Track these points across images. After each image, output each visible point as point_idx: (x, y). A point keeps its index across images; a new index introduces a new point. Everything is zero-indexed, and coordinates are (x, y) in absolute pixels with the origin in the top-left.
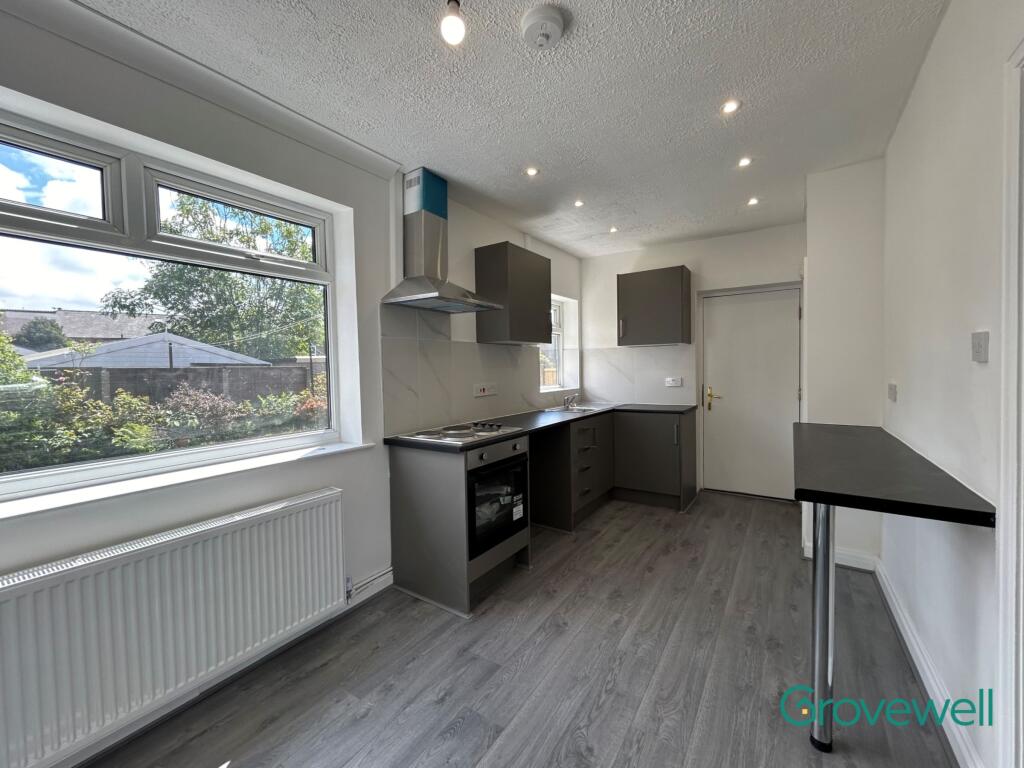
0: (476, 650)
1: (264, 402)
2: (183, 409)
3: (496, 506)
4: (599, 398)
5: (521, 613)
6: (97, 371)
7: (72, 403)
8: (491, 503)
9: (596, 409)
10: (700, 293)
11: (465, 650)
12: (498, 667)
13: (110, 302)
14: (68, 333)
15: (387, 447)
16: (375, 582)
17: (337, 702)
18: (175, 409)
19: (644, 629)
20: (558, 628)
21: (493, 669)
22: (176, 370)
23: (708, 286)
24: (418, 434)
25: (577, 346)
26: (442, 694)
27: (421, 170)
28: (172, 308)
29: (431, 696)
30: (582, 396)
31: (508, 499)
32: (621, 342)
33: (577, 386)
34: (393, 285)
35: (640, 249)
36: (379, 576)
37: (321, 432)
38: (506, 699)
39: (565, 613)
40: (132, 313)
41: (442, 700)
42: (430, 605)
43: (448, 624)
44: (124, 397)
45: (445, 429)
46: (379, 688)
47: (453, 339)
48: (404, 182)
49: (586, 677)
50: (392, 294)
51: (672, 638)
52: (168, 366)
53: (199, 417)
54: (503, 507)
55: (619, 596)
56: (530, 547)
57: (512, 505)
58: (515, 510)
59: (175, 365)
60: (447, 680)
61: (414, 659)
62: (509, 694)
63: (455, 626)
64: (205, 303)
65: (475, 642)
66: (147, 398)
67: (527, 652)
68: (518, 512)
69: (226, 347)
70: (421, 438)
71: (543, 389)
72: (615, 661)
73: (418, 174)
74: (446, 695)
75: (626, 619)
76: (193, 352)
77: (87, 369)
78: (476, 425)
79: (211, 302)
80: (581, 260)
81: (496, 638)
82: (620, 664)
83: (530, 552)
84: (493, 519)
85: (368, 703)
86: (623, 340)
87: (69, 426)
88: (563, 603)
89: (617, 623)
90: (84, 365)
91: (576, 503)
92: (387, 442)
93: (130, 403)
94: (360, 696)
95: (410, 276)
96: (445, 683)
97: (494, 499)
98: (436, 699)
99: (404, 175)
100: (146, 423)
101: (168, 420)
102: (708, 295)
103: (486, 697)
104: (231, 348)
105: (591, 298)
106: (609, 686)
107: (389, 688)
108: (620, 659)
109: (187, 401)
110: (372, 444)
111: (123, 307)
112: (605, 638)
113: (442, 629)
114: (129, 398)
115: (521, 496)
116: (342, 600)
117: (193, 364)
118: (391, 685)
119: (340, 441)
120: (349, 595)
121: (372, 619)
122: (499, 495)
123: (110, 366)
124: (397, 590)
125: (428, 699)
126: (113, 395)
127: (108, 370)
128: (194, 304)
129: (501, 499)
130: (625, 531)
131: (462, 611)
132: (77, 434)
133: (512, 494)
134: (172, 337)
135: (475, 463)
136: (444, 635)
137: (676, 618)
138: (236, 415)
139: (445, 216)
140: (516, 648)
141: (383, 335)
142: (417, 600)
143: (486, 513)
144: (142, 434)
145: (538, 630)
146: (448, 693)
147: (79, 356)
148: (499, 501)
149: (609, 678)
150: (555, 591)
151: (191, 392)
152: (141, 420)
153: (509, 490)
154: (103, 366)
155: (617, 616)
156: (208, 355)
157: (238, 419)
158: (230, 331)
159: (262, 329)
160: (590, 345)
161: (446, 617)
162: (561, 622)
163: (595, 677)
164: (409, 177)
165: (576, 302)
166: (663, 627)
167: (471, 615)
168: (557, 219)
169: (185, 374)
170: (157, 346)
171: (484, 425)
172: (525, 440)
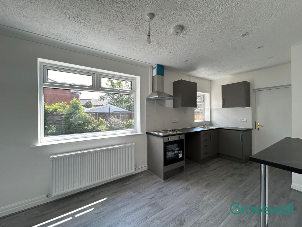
0: (163, 190)
1: (128, 121)
2: (111, 122)
3: (173, 153)
4: (217, 124)
5: (178, 183)
6: (96, 113)
7: (92, 120)
8: (172, 152)
9: (213, 128)
10: (254, 90)
11: (160, 189)
12: (167, 195)
13: (100, 97)
14: (93, 104)
15: (147, 134)
16: (143, 168)
17: (129, 192)
18: (110, 122)
19: (214, 196)
20: (187, 190)
21: (166, 195)
22: (110, 113)
23: (256, 88)
24: (154, 132)
25: (209, 108)
26: (152, 197)
27: (156, 65)
28: (111, 98)
29: (149, 197)
30: (211, 123)
31: (177, 152)
32: (223, 107)
33: (209, 120)
34: (149, 94)
35: (231, 76)
36: (144, 167)
37: (132, 129)
38: (167, 203)
39: (190, 186)
40: (103, 100)
41: (151, 198)
42: (155, 176)
43: (158, 182)
44: (101, 119)
45: (162, 131)
46: (138, 192)
47: (166, 107)
48: (153, 68)
49: (190, 204)
50: (149, 96)
51: (222, 201)
52: (109, 112)
53: (114, 124)
54: (175, 154)
55: (209, 185)
56: (184, 166)
57: (179, 153)
58: (179, 155)
59: (110, 112)
60: (154, 194)
61: (147, 188)
62: (168, 202)
63: (160, 183)
64: (117, 97)
65: (163, 187)
66: (105, 119)
67: (176, 193)
68: (180, 156)
69: (121, 108)
70: (155, 133)
71: (196, 121)
72: (201, 202)
73: (156, 66)
74: (152, 198)
75: (209, 192)
76: (115, 109)
77: (94, 113)
78: (171, 130)
79: (119, 97)
80: (211, 81)
81: (169, 188)
82: (202, 203)
83: (184, 167)
84: (172, 157)
85: (135, 194)
86: (224, 106)
87: (91, 125)
88: (191, 183)
89: (205, 192)
90: (94, 112)
91: (202, 156)
92: (147, 133)
93: (102, 120)
94: (134, 193)
95: (154, 91)
96: (153, 195)
97: (173, 151)
98: (150, 198)
99: (153, 66)
100: (104, 125)
101: (108, 124)
102: (258, 90)
103: (162, 201)
104: (122, 108)
105: (214, 93)
106: (196, 208)
107: (140, 193)
108: (203, 202)
109: (112, 120)
110: (143, 133)
111: (102, 98)
112: (200, 195)
113: (156, 183)
114: (102, 119)
115: (181, 151)
116: (134, 170)
117: (114, 112)
118: (141, 192)
119: (136, 132)
120: (135, 169)
121: (141, 177)
122: (175, 150)
123: (99, 112)
124: (148, 171)
125: (148, 197)
126: (99, 118)
127: (98, 113)
128: (115, 97)
129: (175, 151)
130: (219, 167)
131: (162, 179)
132: (92, 127)
133: (179, 150)
134: (111, 105)
135: (166, 140)
136: (156, 184)
137: (227, 196)
138: (122, 124)
139: (163, 75)
140: (173, 192)
141: (146, 106)
142: (152, 175)
143: (170, 154)
144: (104, 127)
145: (181, 188)
146: (153, 197)
147: (93, 110)
148: (174, 152)
149: (197, 206)
150: (189, 180)
151: (113, 118)
152: (104, 124)
153: (178, 149)
154: (97, 112)
155: (206, 190)
156: (117, 109)
157: (122, 125)
158: (122, 104)
159: (129, 103)
160: (214, 107)
161: (158, 180)
162: (188, 188)
163: (193, 204)
164: (154, 67)
165: (209, 94)
166: (221, 197)
167: (164, 181)
168: (198, 71)
169: (112, 113)
170: (107, 107)
171: (173, 130)
172: (184, 135)
